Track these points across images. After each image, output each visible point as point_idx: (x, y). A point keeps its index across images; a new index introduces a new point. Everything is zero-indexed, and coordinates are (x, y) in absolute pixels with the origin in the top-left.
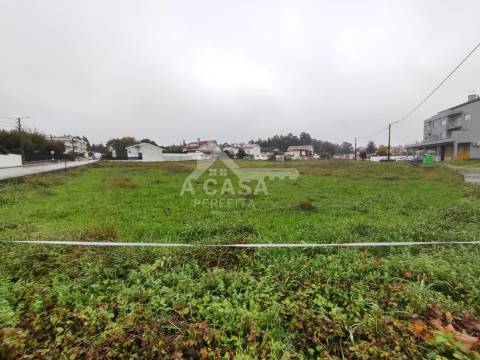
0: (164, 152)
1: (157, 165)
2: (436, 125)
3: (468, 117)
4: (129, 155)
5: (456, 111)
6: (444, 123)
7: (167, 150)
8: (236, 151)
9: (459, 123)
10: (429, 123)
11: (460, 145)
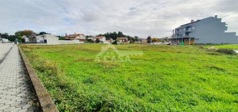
0: (59, 39)
1: (56, 47)
2: (180, 31)
3: (193, 28)
4: (38, 41)
5: (189, 25)
6: (184, 30)
7: (61, 38)
8: (95, 40)
9: (190, 30)
10: (177, 30)
11: (191, 38)
